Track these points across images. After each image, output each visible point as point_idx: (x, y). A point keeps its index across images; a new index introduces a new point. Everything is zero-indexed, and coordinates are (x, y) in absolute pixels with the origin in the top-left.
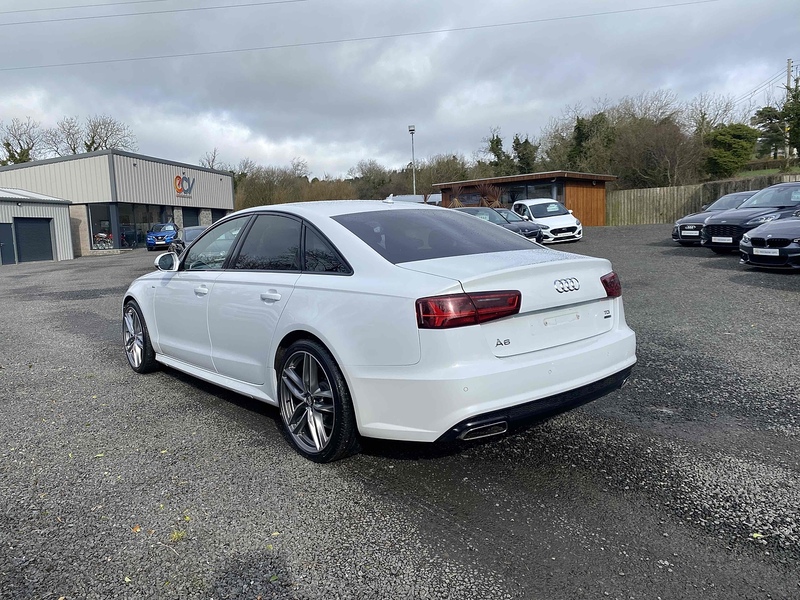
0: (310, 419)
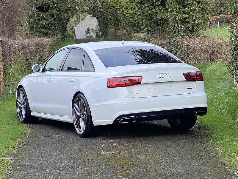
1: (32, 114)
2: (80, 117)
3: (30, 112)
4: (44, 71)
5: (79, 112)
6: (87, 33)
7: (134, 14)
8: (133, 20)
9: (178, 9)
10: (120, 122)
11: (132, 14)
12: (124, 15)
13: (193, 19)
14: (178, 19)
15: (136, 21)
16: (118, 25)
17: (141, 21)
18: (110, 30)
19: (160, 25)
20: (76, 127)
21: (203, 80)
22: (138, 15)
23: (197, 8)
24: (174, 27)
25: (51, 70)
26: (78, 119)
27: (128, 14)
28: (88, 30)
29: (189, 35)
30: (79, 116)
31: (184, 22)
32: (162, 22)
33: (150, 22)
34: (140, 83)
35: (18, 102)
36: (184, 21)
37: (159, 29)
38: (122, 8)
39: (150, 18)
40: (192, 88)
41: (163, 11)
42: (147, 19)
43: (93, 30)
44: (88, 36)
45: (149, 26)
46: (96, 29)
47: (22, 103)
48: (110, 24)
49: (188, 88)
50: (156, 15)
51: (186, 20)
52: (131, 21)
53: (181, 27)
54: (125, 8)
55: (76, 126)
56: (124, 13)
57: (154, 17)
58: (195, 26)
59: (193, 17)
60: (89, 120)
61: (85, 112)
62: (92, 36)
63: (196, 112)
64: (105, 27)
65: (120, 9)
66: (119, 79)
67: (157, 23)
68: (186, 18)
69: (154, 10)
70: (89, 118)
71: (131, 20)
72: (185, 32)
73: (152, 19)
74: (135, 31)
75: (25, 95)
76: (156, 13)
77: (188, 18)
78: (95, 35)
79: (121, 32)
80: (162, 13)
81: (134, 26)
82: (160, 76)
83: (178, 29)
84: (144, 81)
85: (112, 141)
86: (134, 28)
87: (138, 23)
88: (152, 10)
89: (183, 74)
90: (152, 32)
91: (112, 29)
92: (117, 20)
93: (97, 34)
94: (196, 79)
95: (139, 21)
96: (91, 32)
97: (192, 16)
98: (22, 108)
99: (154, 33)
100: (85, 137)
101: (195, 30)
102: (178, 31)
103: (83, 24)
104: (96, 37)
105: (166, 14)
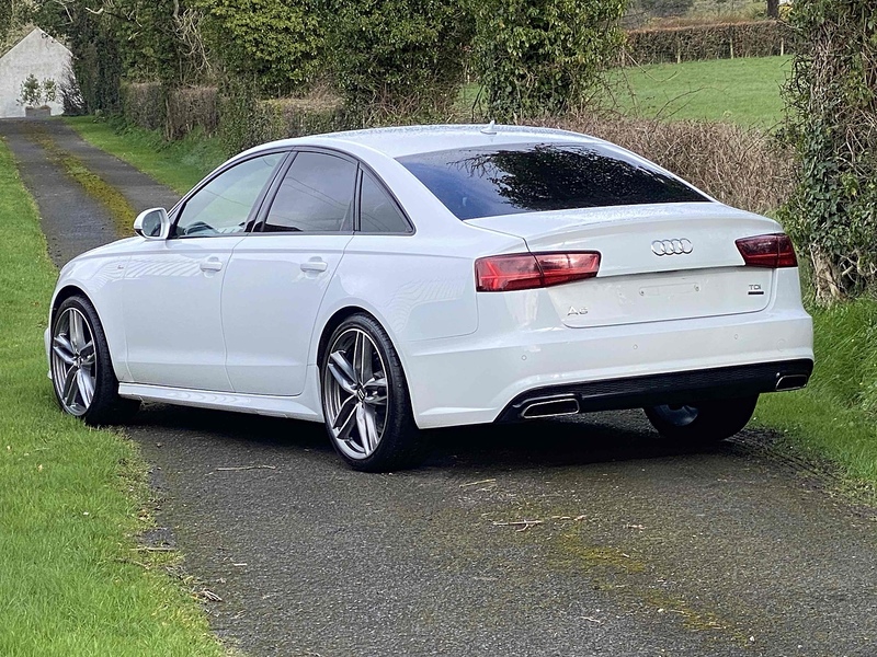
0: (359, 417)
1: (123, 390)
2: (356, 400)
3: (116, 383)
4: (175, 232)
5: (350, 381)
6: (26, 99)
7: (263, 29)
8: (262, 51)
9: (511, 9)
10: (527, 414)
11: (257, 30)
12: (229, 32)
13: (565, 47)
14: (515, 48)
15: (270, 54)
16: (177, 69)
17: (290, 53)
18: (136, 85)
19: (399, 69)
20: (336, 435)
21: (796, 265)
22: (278, 31)
23: (579, 6)
24: (498, 75)
25: (200, 229)
26: (350, 406)
27: (244, 29)
28: (32, 86)
29: (551, 107)
30: (350, 394)
31: (530, 58)
32: (408, 56)
33: (363, 57)
34: (592, 275)
35: (56, 348)
36: (532, 55)
37: (397, 82)
38: (218, 6)
39: (362, 45)
40: (762, 293)
41: (412, 17)
42: (350, 46)
43: (49, 85)
44: (31, 109)
45: (359, 73)
46: (66, 82)
47: (75, 351)
48: (132, 65)
49: (750, 293)
50: (387, 32)
51: (541, 51)
52: (254, 54)
53: (523, 77)
54: (230, 6)
55: (336, 432)
56: (229, 25)
57: (378, 41)
58: (573, 74)
59: (565, 40)
60: (400, 409)
61: (383, 382)
62: (46, 107)
63: (779, 377)
64: (107, 73)
65: (213, 11)
66: (522, 261)
67: (388, 62)
68: (541, 44)
69: (376, 14)
70: (400, 401)
71: (251, 49)
72: (540, 95)
73: (369, 48)
74: (267, 92)
75: (93, 321)
76: (387, 24)
77: (547, 42)
78: (62, 105)
79: (190, 92)
80: (407, 26)
81: (261, 72)
82: (660, 248)
83: (512, 83)
84: (609, 269)
85: (491, 482)
86: (265, 79)
87: (279, 60)
88: (370, 13)
89: (736, 242)
90: (371, 92)
91: (140, 82)
92: (174, 51)
93: (67, 102)
94: (776, 259)
95: (284, 53)
96: (43, 95)
97: (563, 37)
98: (76, 368)
99: (378, 99)
100: (379, 472)
101: (572, 87)
102: (509, 89)
103: (11, 64)
104: (67, 110)
105: (422, 26)
